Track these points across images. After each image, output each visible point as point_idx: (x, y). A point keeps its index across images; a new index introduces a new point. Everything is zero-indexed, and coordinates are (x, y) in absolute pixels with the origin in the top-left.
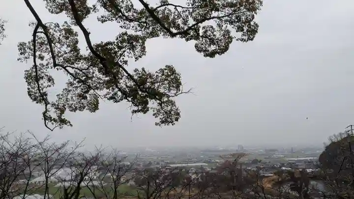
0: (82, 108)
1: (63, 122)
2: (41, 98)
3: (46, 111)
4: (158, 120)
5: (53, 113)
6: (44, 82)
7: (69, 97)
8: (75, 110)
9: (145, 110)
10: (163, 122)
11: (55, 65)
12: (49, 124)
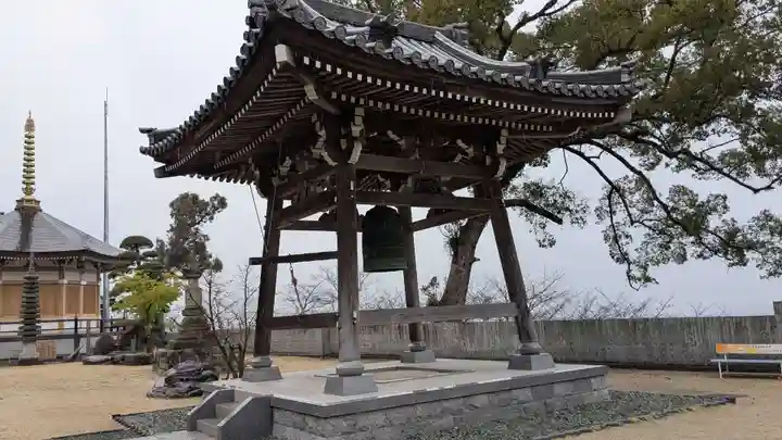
0: (665, 260)
1: (648, 279)
2: (623, 258)
3: (629, 271)
4: (764, 273)
5: (636, 272)
6: (623, 241)
7: (649, 249)
8: (658, 263)
9: (743, 262)
10: (770, 274)
11: (632, 223)
12: (634, 284)
